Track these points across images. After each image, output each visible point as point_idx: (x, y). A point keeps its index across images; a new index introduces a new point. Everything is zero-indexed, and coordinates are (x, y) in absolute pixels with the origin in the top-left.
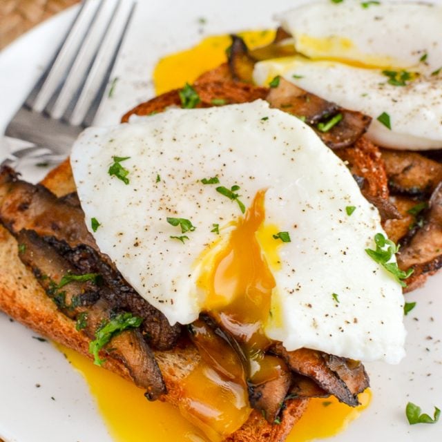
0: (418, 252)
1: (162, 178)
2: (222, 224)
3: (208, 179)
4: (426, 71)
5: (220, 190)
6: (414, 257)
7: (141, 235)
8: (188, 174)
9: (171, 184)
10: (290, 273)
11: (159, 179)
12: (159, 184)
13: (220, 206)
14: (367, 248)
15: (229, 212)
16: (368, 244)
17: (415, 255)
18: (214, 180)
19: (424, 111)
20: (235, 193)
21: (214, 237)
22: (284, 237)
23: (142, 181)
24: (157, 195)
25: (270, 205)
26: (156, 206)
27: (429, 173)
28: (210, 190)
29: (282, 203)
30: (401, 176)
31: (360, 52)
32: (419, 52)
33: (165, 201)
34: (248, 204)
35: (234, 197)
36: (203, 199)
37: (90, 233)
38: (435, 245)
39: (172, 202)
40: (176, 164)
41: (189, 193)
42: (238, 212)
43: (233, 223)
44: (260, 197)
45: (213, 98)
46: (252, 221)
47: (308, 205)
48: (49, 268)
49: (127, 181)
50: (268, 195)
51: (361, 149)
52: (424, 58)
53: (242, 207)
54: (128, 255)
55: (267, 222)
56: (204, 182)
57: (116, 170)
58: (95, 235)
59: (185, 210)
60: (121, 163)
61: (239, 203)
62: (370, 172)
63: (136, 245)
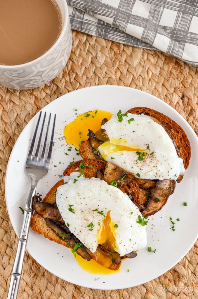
0: (149, 210)
1: (83, 211)
2: (100, 222)
3: (95, 210)
4: (149, 153)
5: (98, 212)
7: (81, 228)
8: (89, 209)
9: (86, 212)
10: (119, 237)
11: (82, 211)
12: (83, 213)
13: (99, 217)
15: (102, 217)
16: (137, 220)
18: (97, 210)
19: (149, 173)
20: (103, 213)
21: (99, 227)
22: (116, 226)
23: (78, 212)
24: (82, 216)
25: (112, 216)
26: (83, 219)
27: (150, 185)
28: (96, 212)
29: (115, 215)
30: (143, 185)
31: (129, 144)
32: (147, 145)
33: (85, 217)
34: (106, 215)
35: (102, 214)
36: (94, 215)
37: (67, 227)
38: (153, 207)
39: (87, 217)
40: (86, 206)
41: (90, 214)
42: (104, 218)
43: (103, 221)
44: (109, 212)
45: (89, 165)
46: (107, 219)
47: (121, 215)
49: (74, 213)
50: (111, 213)
51: (132, 183)
52: (148, 147)
53: (105, 216)
54: (79, 235)
55: (112, 222)
56: (94, 210)
57: (70, 210)
58: (69, 228)
59: (91, 220)
60: (71, 207)
61: (104, 215)
62: (135, 191)
63: (80, 232)
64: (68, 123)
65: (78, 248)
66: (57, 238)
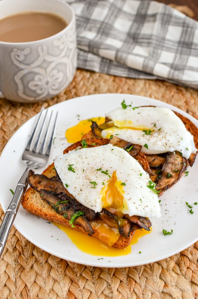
0: (160, 185)
1: (85, 170)
2: (105, 182)
3: (98, 169)
4: (156, 129)
5: (102, 172)
6: (159, 187)
7: (82, 187)
8: (92, 168)
9: (88, 172)
10: (128, 194)
11: (84, 170)
12: (84, 172)
13: (103, 177)
14: (147, 185)
15: (106, 178)
16: (147, 184)
17: (160, 186)
18: (100, 169)
19: (158, 142)
20: (107, 172)
21: (103, 186)
22: (124, 184)
23: (79, 172)
24: (84, 175)
25: (118, 175)
26: (85, 178)
27: (160, 161)
28: (100, 172)
29: (121, 174)
30: (152, 163)
31: (135, 124)
32: (153, 123)
33: (87, 177)
34: (111, 176)
35: (107, 174)
36: (98, 175)
37: (66, 189)
38: (165, 183)
39: (89, 177)
40: (88, 165)
41: (93, 174)
42: (109, 178)
43: (108, 182)
44: (114, 173)
45: (91, 143)
46: (113, 180)
47: (129, 174)
48: (52, 200)
49: (74, 172)
50: (117, 172)
51: (140, 156)
52: (155, 125)
53: (110, 177)
54: (79, 194)
55: (118, 180)
56: (97, 170)
57: (70, 169)
58: (67, 189)
59: (94, 179)
60: (71, 166)
61: (109, 175)
62: (144, 162)
63: (81, 190)
64: (70, 126)
65: (78, 217)
66: (52, 212)
